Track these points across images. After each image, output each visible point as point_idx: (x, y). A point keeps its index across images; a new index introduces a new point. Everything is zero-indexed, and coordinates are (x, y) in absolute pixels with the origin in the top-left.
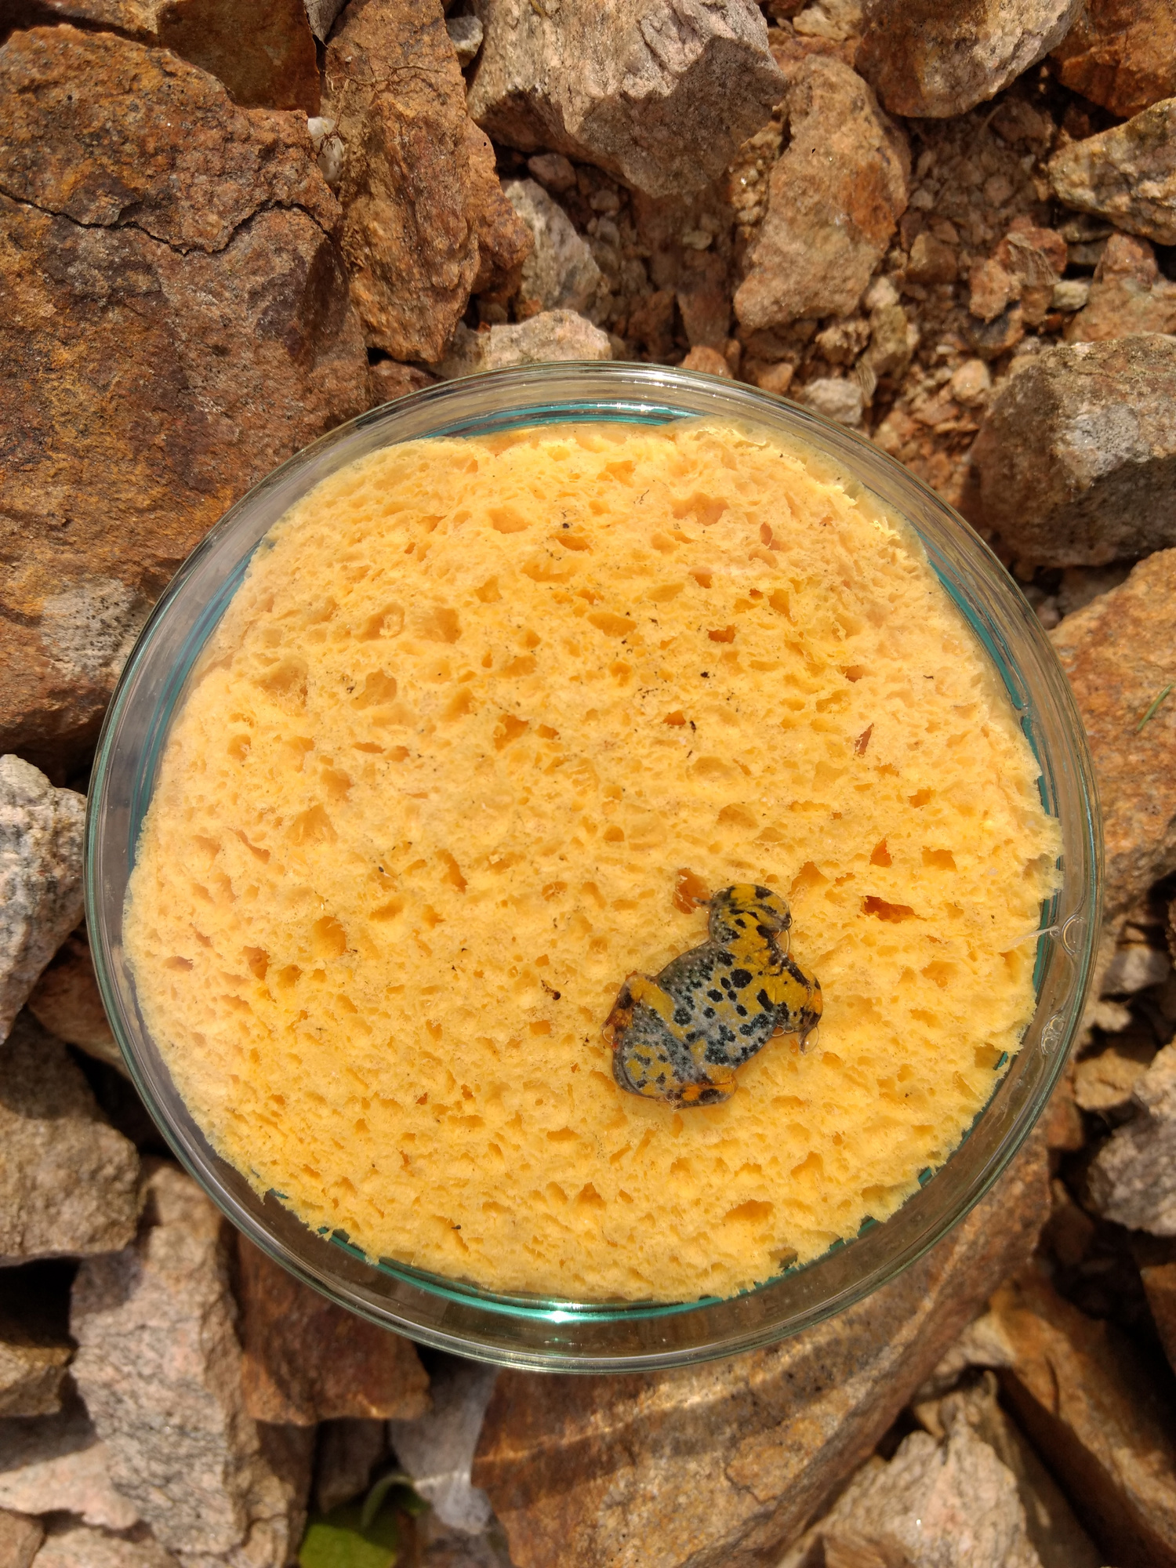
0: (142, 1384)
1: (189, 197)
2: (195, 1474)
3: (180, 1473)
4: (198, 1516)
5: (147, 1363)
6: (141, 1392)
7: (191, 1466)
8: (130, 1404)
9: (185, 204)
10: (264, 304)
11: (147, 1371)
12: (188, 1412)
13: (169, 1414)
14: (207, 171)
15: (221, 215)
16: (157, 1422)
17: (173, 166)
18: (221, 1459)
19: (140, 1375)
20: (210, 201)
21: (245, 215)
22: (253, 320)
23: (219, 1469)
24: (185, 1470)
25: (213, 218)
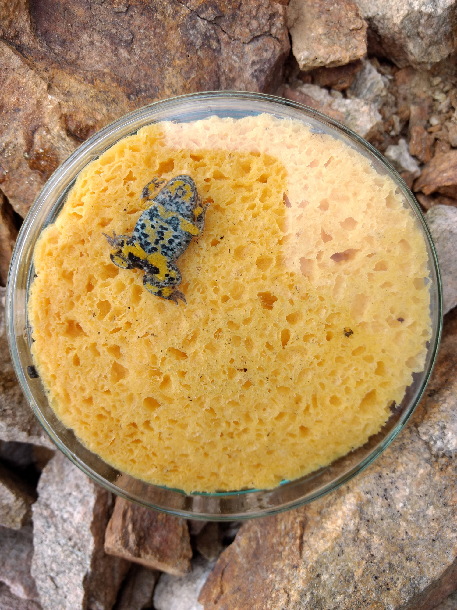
0: (61, 521)
1: (241, 21)
2: (71, 574)
3: (65, 571)
4: (66, 597)
5: (67, 512)
6: (60, 526)
7: (70, 570)
8: (52, 529)
9: (239, 22)
10: (256, 67)
11: (66, 516)
12: (78, 541)
13: (70, 539)
14: (250, 14)
15: (250, 31)
16: (63, 541)
17: (239, 8)
18: (86, 570)
19: (62, 517)
20: (248, 25)
21: (259, 34)
22: (250, 72)
23: (82, 575)
24: (67, 571)
25: (247, 30)
